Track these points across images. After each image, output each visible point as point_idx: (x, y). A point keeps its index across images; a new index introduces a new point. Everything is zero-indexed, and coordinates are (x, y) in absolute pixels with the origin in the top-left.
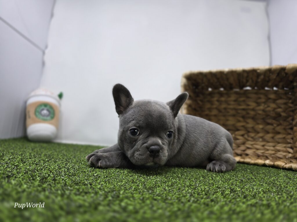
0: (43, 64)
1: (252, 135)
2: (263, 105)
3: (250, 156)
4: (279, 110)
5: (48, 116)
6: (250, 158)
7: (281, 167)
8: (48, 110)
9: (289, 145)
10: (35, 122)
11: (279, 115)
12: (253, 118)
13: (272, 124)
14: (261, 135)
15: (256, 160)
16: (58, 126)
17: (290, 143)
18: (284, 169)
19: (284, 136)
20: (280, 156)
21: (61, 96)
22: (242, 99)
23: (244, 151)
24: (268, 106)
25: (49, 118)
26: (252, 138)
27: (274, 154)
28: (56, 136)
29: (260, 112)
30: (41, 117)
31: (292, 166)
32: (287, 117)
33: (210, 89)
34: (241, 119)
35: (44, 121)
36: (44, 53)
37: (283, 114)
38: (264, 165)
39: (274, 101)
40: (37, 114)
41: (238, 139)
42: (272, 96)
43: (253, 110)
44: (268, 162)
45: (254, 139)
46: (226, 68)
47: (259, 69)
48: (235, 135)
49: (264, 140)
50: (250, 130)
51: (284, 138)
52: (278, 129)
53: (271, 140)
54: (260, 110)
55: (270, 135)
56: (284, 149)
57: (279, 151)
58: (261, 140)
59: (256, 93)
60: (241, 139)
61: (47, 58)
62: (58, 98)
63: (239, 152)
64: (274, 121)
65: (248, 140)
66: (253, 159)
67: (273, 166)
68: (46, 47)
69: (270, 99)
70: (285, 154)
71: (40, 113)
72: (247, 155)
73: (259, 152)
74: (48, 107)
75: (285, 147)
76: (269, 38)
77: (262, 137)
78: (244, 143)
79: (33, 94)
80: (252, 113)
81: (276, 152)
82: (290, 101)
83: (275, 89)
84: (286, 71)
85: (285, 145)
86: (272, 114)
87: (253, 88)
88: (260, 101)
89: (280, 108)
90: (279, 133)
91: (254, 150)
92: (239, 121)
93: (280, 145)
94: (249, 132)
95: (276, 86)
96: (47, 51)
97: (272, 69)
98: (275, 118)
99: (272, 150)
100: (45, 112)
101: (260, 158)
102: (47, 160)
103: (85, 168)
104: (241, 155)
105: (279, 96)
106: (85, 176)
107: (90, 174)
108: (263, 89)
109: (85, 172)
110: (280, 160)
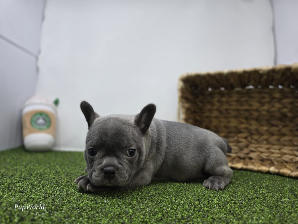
0: (37, 70)
1: (256, 137)
2: (267, 105)
3: (253, 161)
4: (285, 110)
5: (44, 125)
6: (253, 164)
7: (287, 175)
8: (44, 119)
9: (296, 148)
10: (31, 132)
11: (285, 116)
12: (257, 120)
13: (277, 126)
14: (265, 137)
15: (259, 166)
16: (55, 135)
17: (297, 146)
18: (290, 177)
19: (290, 138)
20: (287, 160)
21: (56, 102)
22: (244, 99)
23: (247, 154)
24: (273, 106)
25: (45, 127)
26: (256, 140)
27: (279, 157)
28: (55, 144)
29: (264, 113)
30: (37, 127)
32: (293, 118)
33: (210, 89)
34: (244, 121)
35: (40, 130)
36: (37, 58)
37: (289, 115)
38: (269, 173)
39: (279, 100)
40: (33, 123)
41: (240, 142)
42: (277, 95)
43: (257, 110)
44: (272, 169)
45: (258, 142)
47: (261, 70)
48: (238, 137)
49: (269, 143)
50: (254, 132)
51: (291, 140)
52: (285, 130)
53: (276, 142)
54: (264, 110)
55: (275, 137)
56: (291, 152)
57: (285, 154)
58: (265, 142)
59: (260, 93)
60: (244, 142)
61: (40, 64)
62: (53, 105)
63: (242, 155)
64: (279, 123)
65: (251, 143)
66: (257, 165)
67: (278, 174)
68: (39, 52)
69: (274, 98)
70: (291, 157)
71: (36, 123)
72: (251, 159)
73: (264, 156)
74: (44, 116)
75: (291, 150)
76: (274, 30)
77: (266, 140)
78: (247, 146)
79: (28, 103)
80: (255, 114)
81: (282, 156)
83: (280, 87)
84: (292, 71)
85: (291, 148)
86: (278, 115)
87: (256, 87)
88: (263, 100)
89: (285, 107)
90: (284, 135)
91: (258, 153)
92: (242, 123)
93: (286, 147)
94: (252, 134)
95: (281, 85)
96: (40, 57)
98: (280, 119)
99: (278, 153)
100: (41, 121)
101: (264, 163)
102: (36, 183)
103: (73, 194)
104: (244, 159)
105: (284, 95)
106: (69, 210)
107: (75, 206)
108: (268, 87)
109: (70, 202)
110: (286, 167)
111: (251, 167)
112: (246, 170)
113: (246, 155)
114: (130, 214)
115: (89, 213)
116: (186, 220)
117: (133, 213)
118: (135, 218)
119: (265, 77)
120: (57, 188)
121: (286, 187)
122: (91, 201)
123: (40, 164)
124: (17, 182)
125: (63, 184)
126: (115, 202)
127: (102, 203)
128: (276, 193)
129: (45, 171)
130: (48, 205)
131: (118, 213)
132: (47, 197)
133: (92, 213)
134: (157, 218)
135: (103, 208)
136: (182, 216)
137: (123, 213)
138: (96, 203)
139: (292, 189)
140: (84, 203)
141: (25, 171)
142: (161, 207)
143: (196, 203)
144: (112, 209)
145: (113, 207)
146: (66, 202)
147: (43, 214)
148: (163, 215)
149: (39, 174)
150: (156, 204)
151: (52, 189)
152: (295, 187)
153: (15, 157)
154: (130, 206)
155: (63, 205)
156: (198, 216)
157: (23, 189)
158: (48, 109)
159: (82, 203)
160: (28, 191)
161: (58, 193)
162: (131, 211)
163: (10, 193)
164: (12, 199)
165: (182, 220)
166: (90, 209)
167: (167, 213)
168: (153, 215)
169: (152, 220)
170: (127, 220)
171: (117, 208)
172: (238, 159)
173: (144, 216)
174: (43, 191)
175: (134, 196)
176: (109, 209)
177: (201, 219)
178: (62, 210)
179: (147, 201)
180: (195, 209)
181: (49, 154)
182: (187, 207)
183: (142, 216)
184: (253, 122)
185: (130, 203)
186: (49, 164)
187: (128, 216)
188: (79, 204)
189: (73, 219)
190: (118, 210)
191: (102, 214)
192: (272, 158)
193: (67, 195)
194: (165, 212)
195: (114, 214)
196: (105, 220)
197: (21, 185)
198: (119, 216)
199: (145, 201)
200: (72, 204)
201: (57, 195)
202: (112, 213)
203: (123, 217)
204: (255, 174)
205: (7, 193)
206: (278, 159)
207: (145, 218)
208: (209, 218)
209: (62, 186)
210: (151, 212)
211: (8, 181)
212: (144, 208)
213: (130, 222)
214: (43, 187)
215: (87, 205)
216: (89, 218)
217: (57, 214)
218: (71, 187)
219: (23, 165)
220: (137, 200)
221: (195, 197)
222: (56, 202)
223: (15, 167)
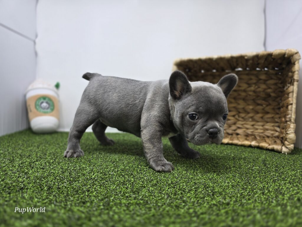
0: (36, 54)
1: (243, 115)
2: (254, 86)
3: (239, 136)
4: (269, 90)
5: (48, 108)
6: (238, 139)
7: (265, 148)
8: (47, 103)
9: (277, 124)
10: (37, 116)
11: (269, 95)
12: (244, 99)
13: (261, 105)
14: (251, 115)
15: (243, 141)
16: (59, 117)
17: (277, 122)
18: (267, 149)
19: (273, 115)
20: (269, 135)
21: (57, 86)
23: (235, 130)
24: (259, 87)
25: (49, 110)
26: (243, 118)
27: (262, 133)
29: (251, 93)
30: (42, 110)
31: (274, 148)
32: (276, 98)
34: (233, 100)
35: (45, 113)
36: (35, 43)
37: (273, 95)
38: (250, 146)
39: (265, 81)
40: (38, 107)
41: (229, 120)
42: (263, 77)
43: (245, 91)
44: (254, 143)
46: (215, 55)
47: (246, 56)
49: (253, 119)
50: (241, 111)
51: (273, 118)
52: (268, 109)
53: (261, 120)
54: (251, 91)
55: (260, 115)
56: (272, 128)
57: (267, 130)
58: (250, 120)
59: (247, 74)
60: (232, 120)
61: (38, 48)
62: (55, 89)
63: (230, 131)
64: (263, 102)
65: (239, 120)
66: (241, 140)
67: (258, 147)
68: (36, 36)
69: (260, 79)
70: (272, 132)
71: (40, 106)
72: (238, 134)
73: (249, 132)
74: (47, 100)
75: (273, 126)
77: (252, 117)
78: (235, 124)
79: (30, 87)
80: (243, 94)
81: (265, 131)
82: (280, 82)
83: (266, 69)
84: (273, 57)
85: (273, 124)
86: (263, 95)
87: (245, 69)
88: (250, 82)
89: (270, 88)
90: (267, 113)
91: (244, 130)
92: (231, 103)
93: (268, 124)
94: (239, 112)
95: (267, 67)
96: (37, 41)
97: (260, 55)
98: (264, 99)
99: (261, 129)
100: (44, 105)
101: (248, 138)
102: (51, 161)
103: (85, 169)
104: (232, 134)
105: (269, 77)
106: (84, 180)
107: (89, 178)
108: (255, 69)
109: (84, 175)
110: (266, 141)
111: (236, 141)
112: (232, 144)
113: (233, 132)
114: (132, 181)
115: (100, 182)
116: (175, 185)
117: (134, 181)
118: (136, 184)
119: (251, 62)
120: (71, 165)
121: (260, 158)
122: (100, 173)
123: (50, 145)
124: (36, 161)
125: (75, 161)
126: (120, 174)
127: (110, 174)
128: (251, 163)
129: (57, 151)
130: (67, 178)
131: (122, 181)
132: (64, 172)
133: (103, 182)
134: (152, 184)
135: (111, 178)
136: (172, 182)
137: (127, 181)
138: (105, 175)
139: (265, 159)
140: (95, 175)
141: (39, 152)
142: (156, 176)
143: (184, 172)
144: (118, 178)
145: (119, 177)
146: (80, 174)
147: (65, 184)
148: (157, 182)
149: (52, 154)
150: (152, 174)
151: (67, 165)
152: (267, 158)
153: (25, 139)
154: (132, 176)
155: (78, 177)
156: (184, 181)
157: (43, 166)
158: (50, 92)
159: (93, 175)
160: (48, 168)
161: (72, 168)
162: (133, 179)
163: (33, 170)
164: (36, 174)
165: (171, 185)
166: (101, 179)
167: (160, 180)
168: (150, 182)
169: (149, 185)
170: (129, 186)
171: (121, 178)
172: (226, 135)
173: (142, 182)
174: (60, 167)
175: (135, 169)
176: (116, 179)
177: (186, 184)
178: (79, 181)
179: (145, 172)
180: (183, 177)
181: (56, 136)
182: (176, 175)
183: (141, 183)
184: (241, 102)
185: (132, 174)
186: (58, 144)
187: (131, 183)
188: (91, 176)
189: (89, 186)
190: (122, 179)
191: (110, 183)
192: (256, 134)
193: (80, 169)
194: (159, 180)
195: (120, 182)
196: (114, 187)
197: (40, 163)
198: (124, 183)
199: (144, 172)
200: (86, 176)
201: (72, 170)
202: (118, 181)
203: (126, 184)
204: (238, 148)
205: (31, 170)
206: (261, 134)
207: (144, 184)
208: (192, 183)
209: (74, 163)
210: (148, 180)
211: (28, 160)
212: (143, 177)
213: (132, 187)
214: (59, 164)
215: (97, 176)
216: (101, 186)
217: (76, 184)
218: (82, 163)
219: (35, 146)
220: (137, 171)
221: (184, 168)
222: (73, 175)
223: (30, 149)
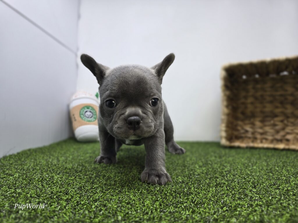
1: (292, 120)
3: (291, 142)
5: (92, 117)
8: (90, 112)
12: (292, 104)
21: (97, 96)
22: (278, 85)
23: (284, 136)
26: (292, 123)
30: (86, 119)
33: (244, 77)
34: (279, 105)
36: (76, 55)
40: (82, 116)
41: (276, 125)
43: (292, 95)
45: (294, 124)
46: (268, 58)
48: (274, 121)
50: (290, 115)
60: (280, 126)
63: (278, 137)
65: (287, 126)
68: (78, 49)
71: (85, 115)
72: (287, 140)
74: (90, 109)
78: (283, 129)
79: (74, 98)
80: (290, 98)
87: (290, 73)
91: (295, 135)
92: (277, 107)
100: (88, 114)
112: (289, 150)
113: (282, 137)
184: (289, 107)
